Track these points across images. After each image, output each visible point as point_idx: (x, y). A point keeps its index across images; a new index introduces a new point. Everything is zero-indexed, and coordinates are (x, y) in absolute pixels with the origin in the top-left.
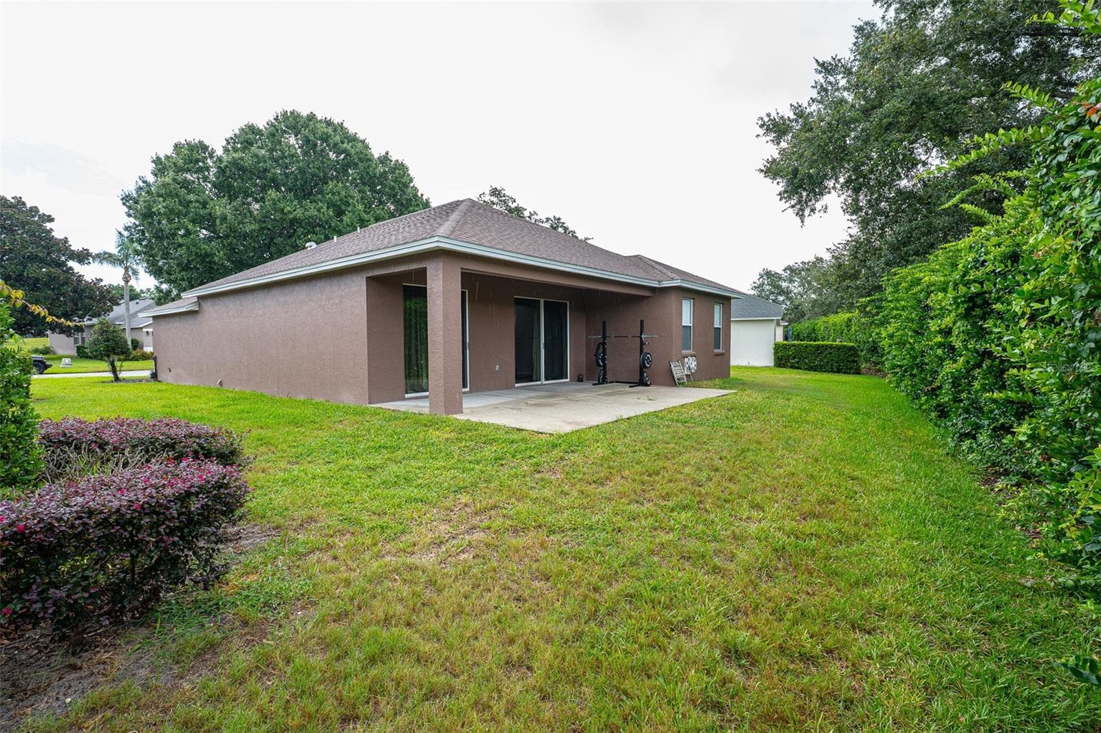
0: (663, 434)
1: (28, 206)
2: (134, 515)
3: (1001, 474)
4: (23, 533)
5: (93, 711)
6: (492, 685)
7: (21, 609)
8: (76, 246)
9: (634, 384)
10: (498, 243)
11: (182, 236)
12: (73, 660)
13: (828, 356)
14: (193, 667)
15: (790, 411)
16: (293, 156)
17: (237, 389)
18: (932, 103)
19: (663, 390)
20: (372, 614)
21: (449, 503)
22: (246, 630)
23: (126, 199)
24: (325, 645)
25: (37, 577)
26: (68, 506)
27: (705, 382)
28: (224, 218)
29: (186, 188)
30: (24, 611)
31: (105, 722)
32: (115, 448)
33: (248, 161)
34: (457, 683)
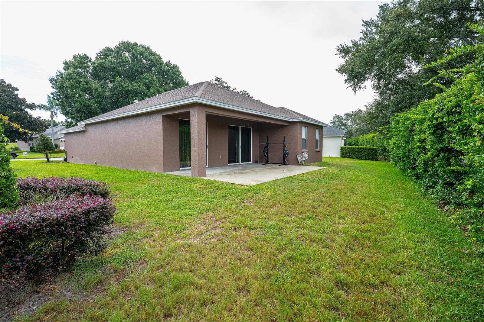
0: (297, 186)
1: (7, 83)
2: (64, 221)
3: (446, 204)
4: (12, 230)
5: (47, 313)
6: (232, 299)
7: (12, 265)
8: (29, 102)
9: (280, 164)
10: (222, 101)
11: (77, 97)
12: (36, 289)
13: (364, 152)
14: (92, 291)
15: (351, 176)
16: (127, 62)
17: (103, 166)
18: (414, 40)
19: (294, 167)
20: (174, 266)
21: (203, 216)
22: (116, 274)
23: (51, 80)
24: (154, 281)
25: (19, 250)
26: (33, 216)
27: (312, 164)
28: (96, 89)
29: (79, 76)
30: (13, 266)
31: (52, 318)
32: (52, 191)
33: (107, 64)
34: (216, 298)
